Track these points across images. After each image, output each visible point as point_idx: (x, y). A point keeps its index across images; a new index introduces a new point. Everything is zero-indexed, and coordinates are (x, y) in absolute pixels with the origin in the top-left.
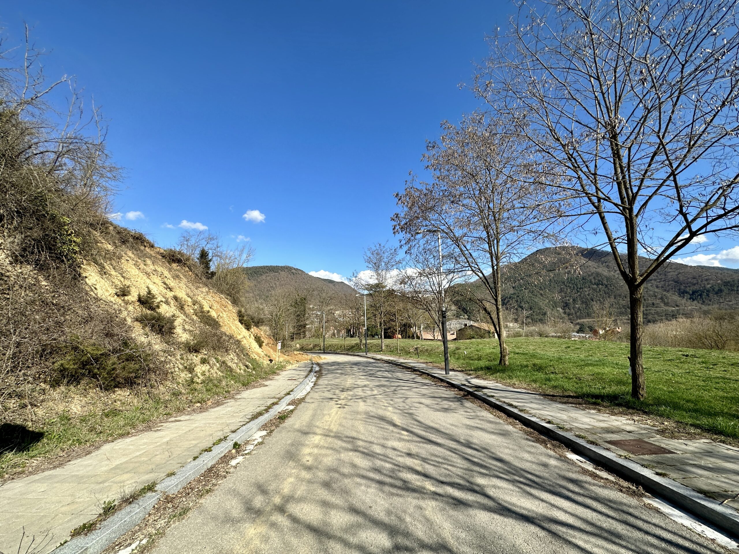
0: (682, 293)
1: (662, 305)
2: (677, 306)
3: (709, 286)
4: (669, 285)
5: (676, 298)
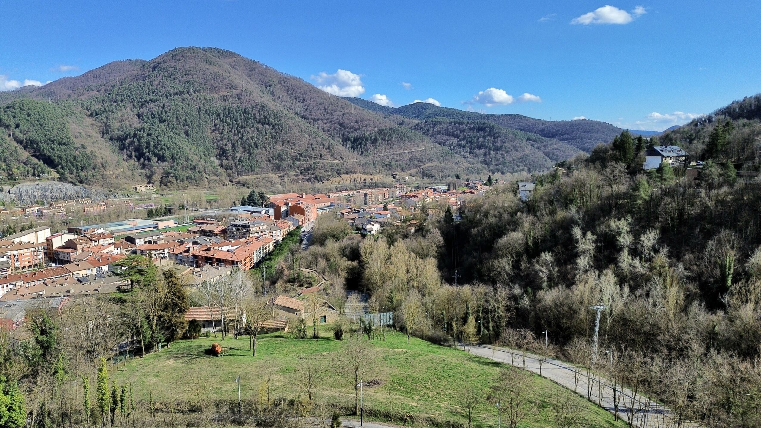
0: (346, 140)
1: (329, 156)
2: (342, 158)
3: (367, 134)
4: (334, 129)
5: (341, 148)
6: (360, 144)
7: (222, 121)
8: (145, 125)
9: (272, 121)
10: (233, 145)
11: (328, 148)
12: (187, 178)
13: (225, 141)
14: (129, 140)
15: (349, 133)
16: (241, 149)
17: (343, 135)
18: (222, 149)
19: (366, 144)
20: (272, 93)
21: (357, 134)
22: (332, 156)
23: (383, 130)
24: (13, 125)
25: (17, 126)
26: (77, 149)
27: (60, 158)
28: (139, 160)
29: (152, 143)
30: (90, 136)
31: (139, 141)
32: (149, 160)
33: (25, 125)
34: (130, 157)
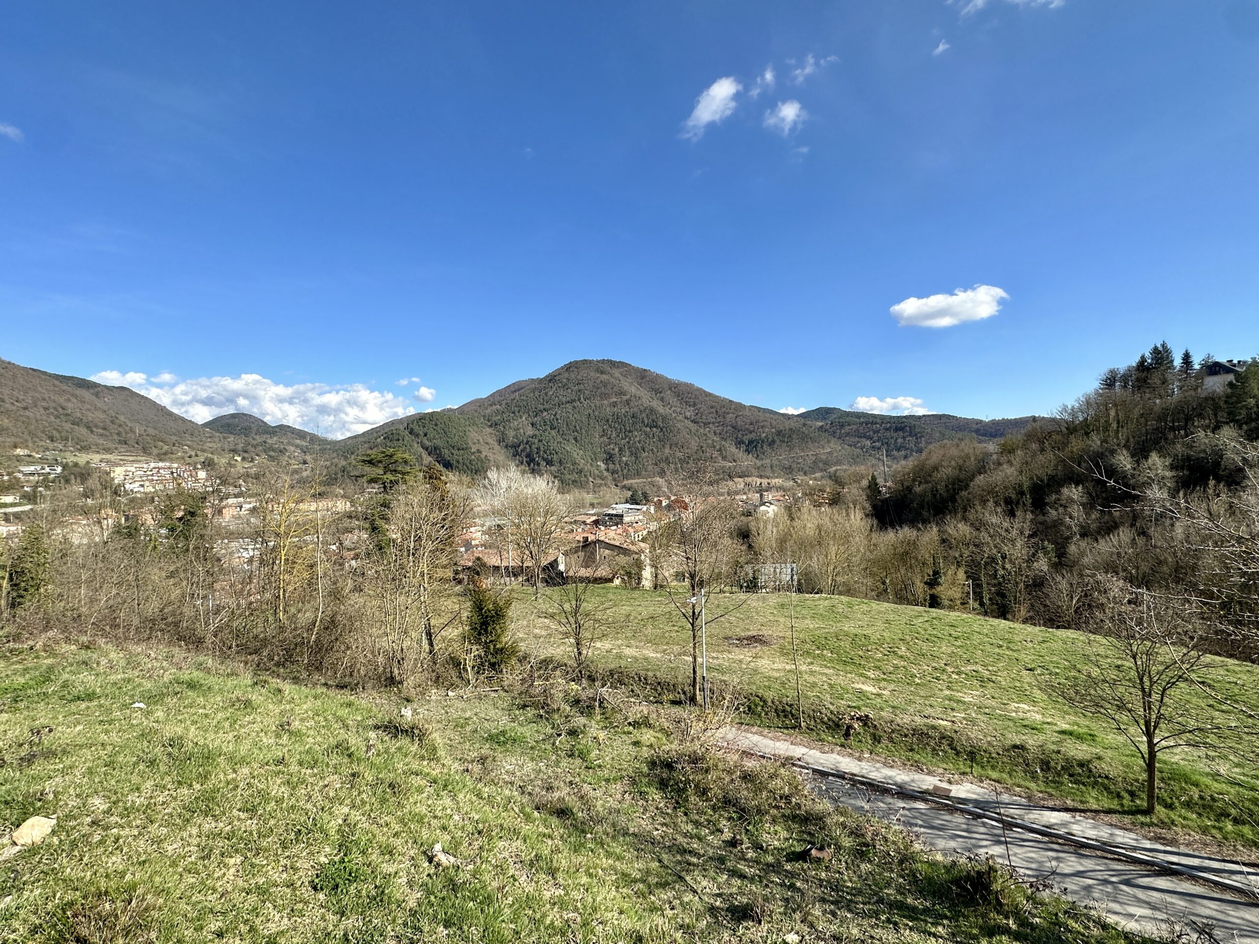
0: (739, 443)
1: (720, 458)
2: (735, 461)
3: (764, 435)
4: (726, 432)
5: (733, 449)
6: (756, 447)
7: (611, 427)
8: (537, 432)
9: (660, 424)
10: (620, 450)
11: (720, 450)
12: (573, 481)
13: (612, 446)
14: (522, 447)
15: (743, 435)
16: (628, 453)
17: (736, 439)
18: (609, 453)
19: (762, 447)
20: (662, 399)
21: (753, 436)
22: (724, 458)
23: (781, 431)
24: (421, 433)
25: (425, 435)
26: (474, 453)
27: (458, 462)
28: (529, 465)
29: (542, 449)
30: (487, 443)
31: (530, 447)
32: (538, 464)
33: (431, 434)
34: (522, 463)
